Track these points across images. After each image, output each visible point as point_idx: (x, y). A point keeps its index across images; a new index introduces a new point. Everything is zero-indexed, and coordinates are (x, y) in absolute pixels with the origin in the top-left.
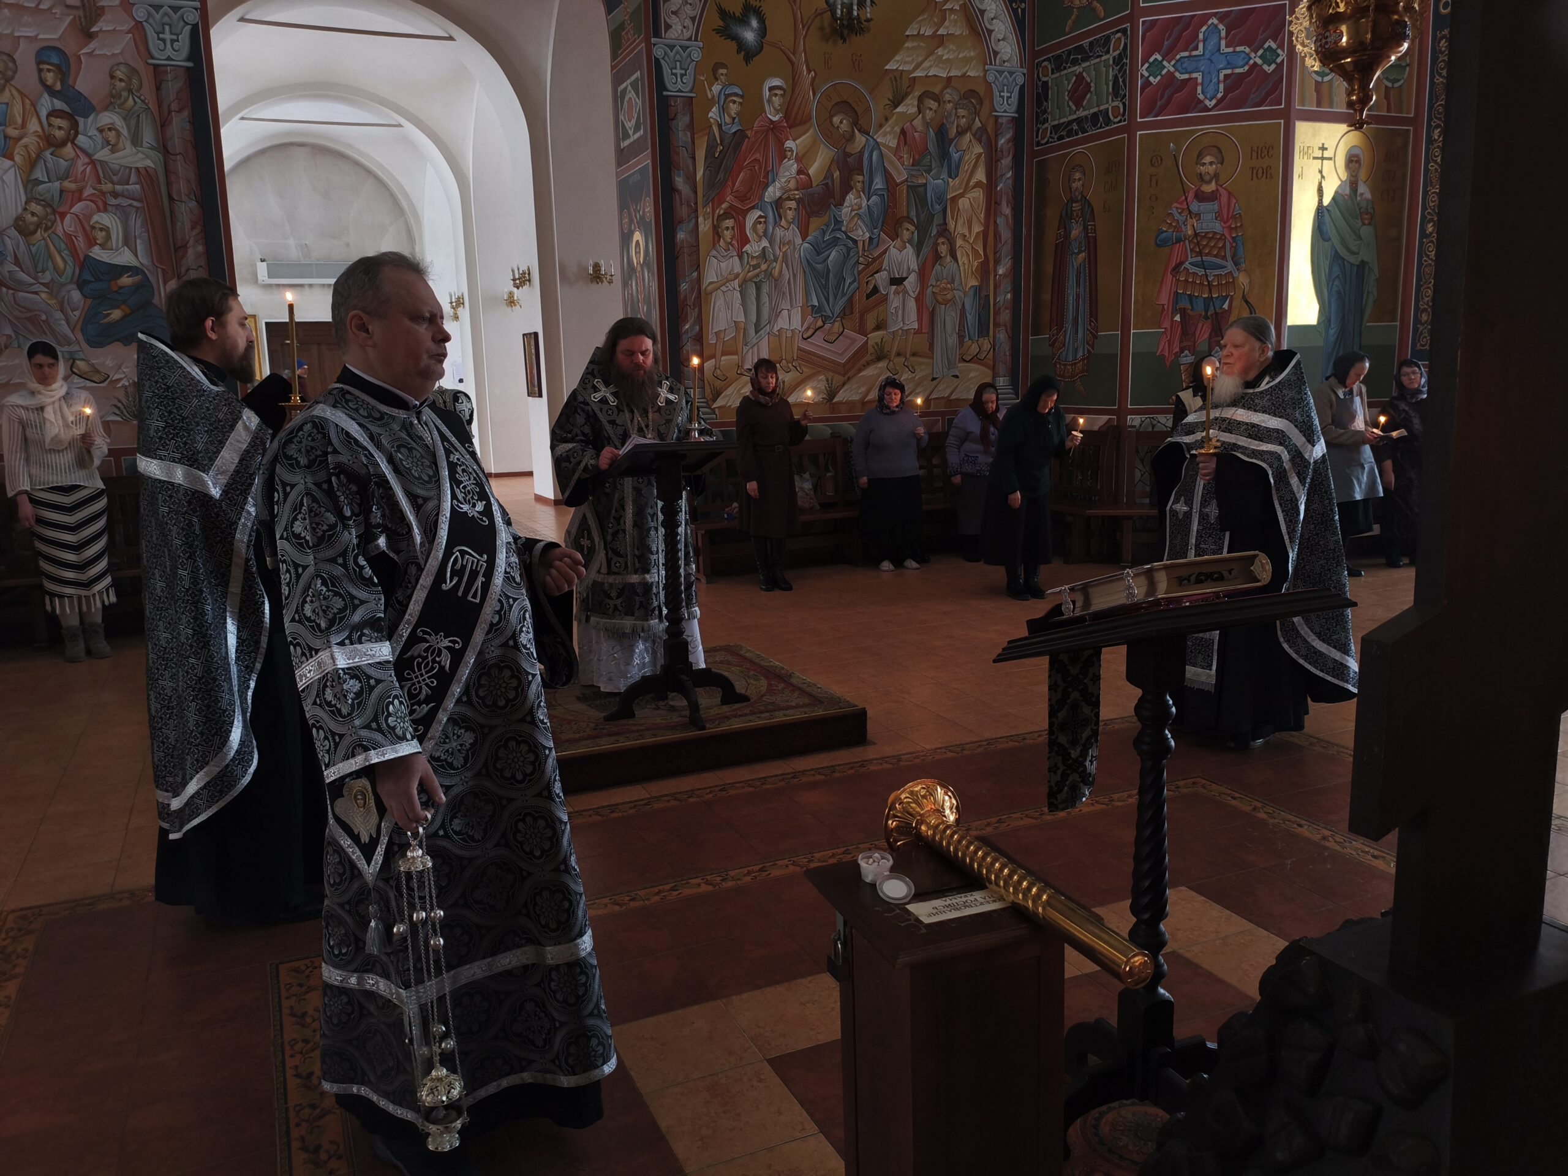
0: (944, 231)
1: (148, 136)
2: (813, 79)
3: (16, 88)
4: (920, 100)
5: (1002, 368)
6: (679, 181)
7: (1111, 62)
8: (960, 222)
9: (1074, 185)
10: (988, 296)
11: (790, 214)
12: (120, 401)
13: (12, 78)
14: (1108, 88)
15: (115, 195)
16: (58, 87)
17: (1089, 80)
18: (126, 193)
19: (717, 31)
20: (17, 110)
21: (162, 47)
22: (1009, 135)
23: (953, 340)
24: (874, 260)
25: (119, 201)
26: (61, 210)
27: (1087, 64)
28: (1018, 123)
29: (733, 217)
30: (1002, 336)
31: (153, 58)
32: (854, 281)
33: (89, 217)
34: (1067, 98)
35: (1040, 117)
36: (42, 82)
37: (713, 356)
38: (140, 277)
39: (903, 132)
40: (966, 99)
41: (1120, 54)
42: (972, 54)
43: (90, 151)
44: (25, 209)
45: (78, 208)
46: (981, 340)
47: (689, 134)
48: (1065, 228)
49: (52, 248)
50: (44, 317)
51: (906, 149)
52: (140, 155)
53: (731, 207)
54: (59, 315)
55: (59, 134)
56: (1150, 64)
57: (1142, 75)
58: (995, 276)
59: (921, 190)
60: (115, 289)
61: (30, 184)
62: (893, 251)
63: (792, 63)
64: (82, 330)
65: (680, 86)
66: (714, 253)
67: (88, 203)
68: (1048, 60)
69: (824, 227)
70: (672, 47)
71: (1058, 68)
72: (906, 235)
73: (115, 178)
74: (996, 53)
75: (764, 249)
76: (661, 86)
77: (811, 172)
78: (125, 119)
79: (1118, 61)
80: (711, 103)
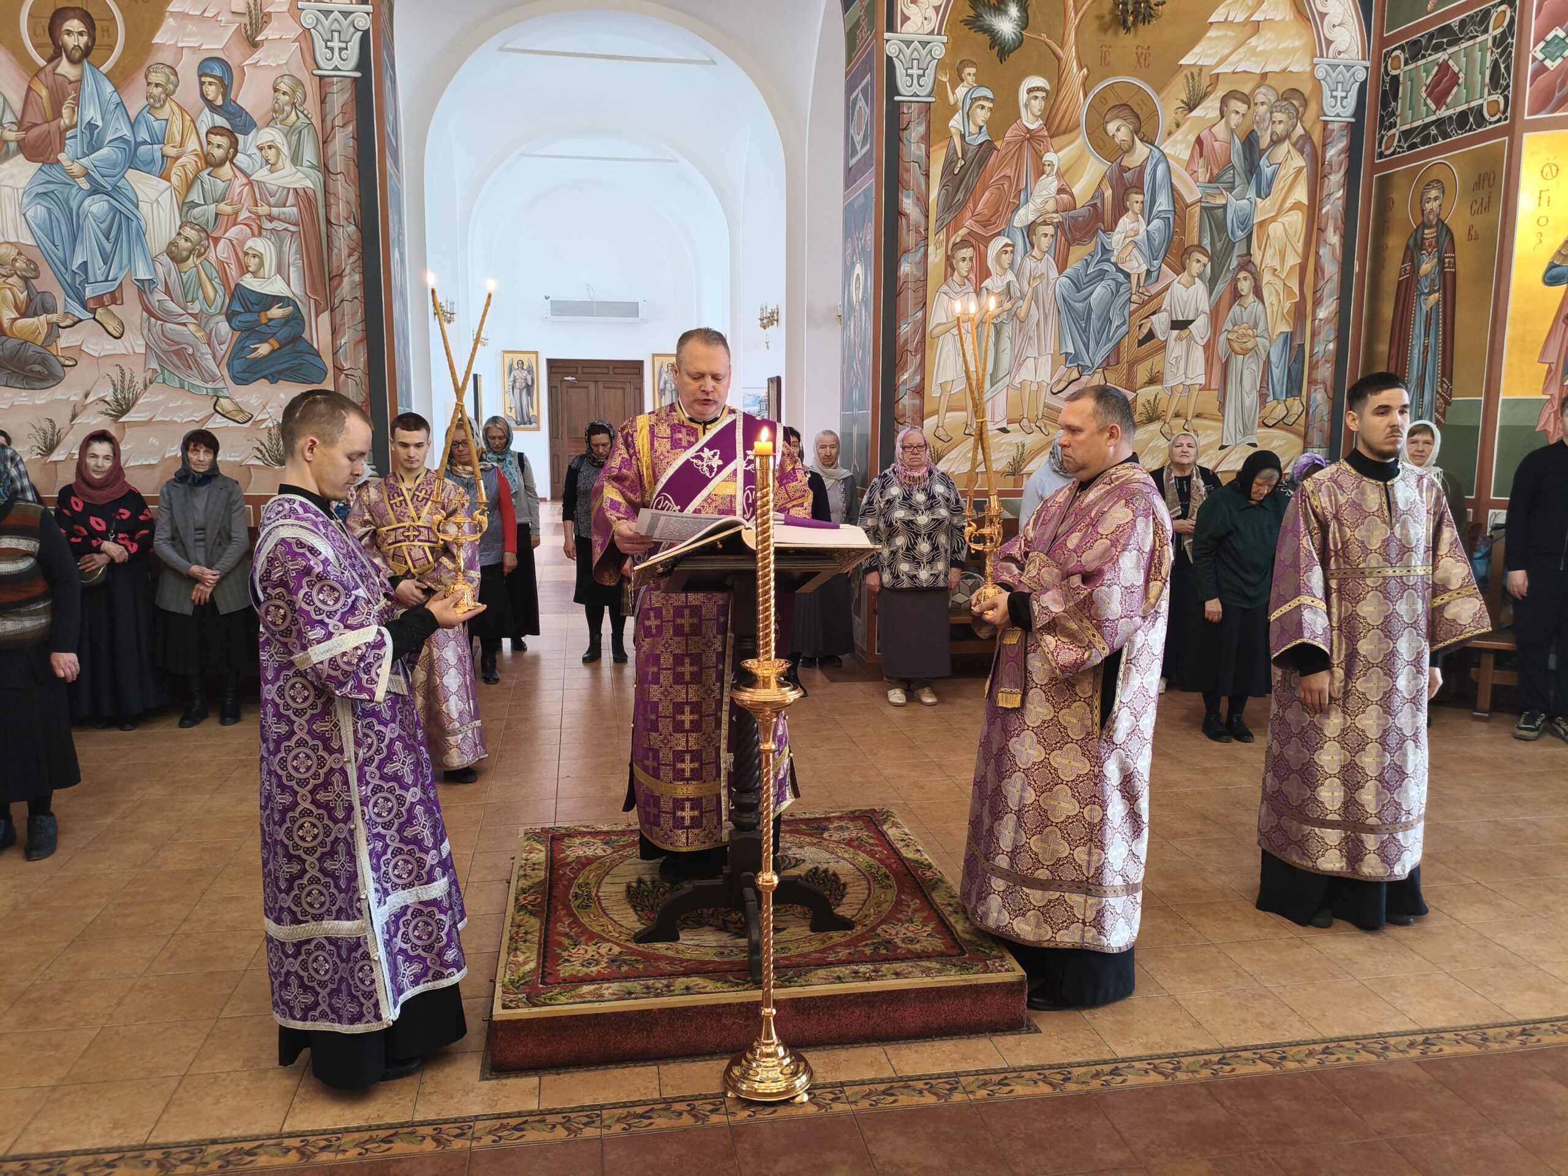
0: (1247, 264)
1: (309, 154)
2: (1086, 78)
3: (178, 105)
4: (1224, 101)
5: (1316, 437)
6: (908, 204)
7: (1490, 44)
8: (1269, 252)
9: (1428, 206)
10: (1302, 346)
11: (1045, 242)
12: (263, 444)
13: (174, 92)
14: (1483, 78)
15: (271, 218)
16: (219, 102)
17: (1456, 69)
18: (282, 217)
19: (967, 22)
20: (176, 127)
21: (329, 56)
22: (1343, 144)
23: (1251, 399)
24: (1152, 298)
25: (275, 224)
26: (214, 235)
27: (1456, 48)
28: (1355, 130)
29: (973, 246)
30: (1320, 397)
31: (319, 68)
32: (1124, 323)
33: (242, 243)
34: (1424, 95)
35: (1386, 121)
36: (203, 96)
37: (936, 412)
38: (291, 308)
39: (1199, 141)
40: (1286, 99)
41: (1503, 33)
42: (1297, 44)
43: (248, 171)
44: (179, 234)
45: (232, 233)
46: (1290, 400)
47: (923, 146)
48: (1412, 261)
49: (204, 276)
50: (190, 351)
51: (1202, 161)
52: (300, 175)
53: (971, 233)
54: (205, 349)
55: (218, 153)
56: (1548, 43)
57: (1534, 59)
58: (1313, 320)
59: (1220, 212)
60: (264, 321)
61: (186, 206)
62: (1177, 289)
63: (1059, 59)
64: (228, 365)
65: (916, 88)
66: (945, 288)
67: (243, 227)
68: (1402, 48)
69: (1089, 258)
70: (908, 43)
71: (1414, 58)
72: (1195, 268)
73: (272, 201)
74: (1329, 43)
75: (1009, 284)
76: (892, 88)
77: (1076, 190)
78: (286, 136)
79: (1500, 42)
80: (953, 110)
